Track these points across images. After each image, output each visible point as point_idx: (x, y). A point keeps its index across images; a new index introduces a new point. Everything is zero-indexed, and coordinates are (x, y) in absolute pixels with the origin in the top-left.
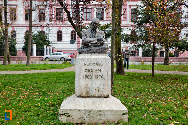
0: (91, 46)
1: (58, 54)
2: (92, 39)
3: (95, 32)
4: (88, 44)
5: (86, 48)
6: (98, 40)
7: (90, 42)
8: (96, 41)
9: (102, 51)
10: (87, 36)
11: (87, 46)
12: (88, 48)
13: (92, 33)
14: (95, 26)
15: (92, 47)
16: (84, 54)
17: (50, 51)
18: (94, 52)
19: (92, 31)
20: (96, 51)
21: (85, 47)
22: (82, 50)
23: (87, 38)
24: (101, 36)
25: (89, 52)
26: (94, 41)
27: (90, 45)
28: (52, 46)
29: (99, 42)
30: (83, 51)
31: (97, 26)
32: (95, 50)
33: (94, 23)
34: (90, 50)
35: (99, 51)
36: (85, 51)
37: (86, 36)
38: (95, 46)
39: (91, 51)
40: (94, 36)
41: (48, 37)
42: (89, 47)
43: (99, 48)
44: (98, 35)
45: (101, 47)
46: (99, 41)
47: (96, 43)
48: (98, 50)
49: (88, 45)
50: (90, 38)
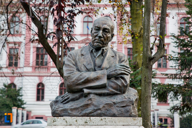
0: (89, 94)
1: (36, 122)
2: (92, 75)
3: (102, 54)
4: (80, 87)
5: (73, 100)
6: (109, 77)
7: (88, 81)
8: (104, 81)
9: (123, 109)
10: (79, 64)
11: (77, 95)
12: (81, 100)
13: (93, 57)
14: (100, 37)
15: (92, 96)
16: (68, 118)
17: (23, 116)
18: (99, 112)
19: (92, 51)
20: (103, 111)
21: (71, 96)
22: (61, 105)
23: (78, 70)
24: (118, 65)
25: (84, 112)
26: (97, 79)
27: (86, 91)
28: (27, 109)
29: (112, 84)
30: (65, 110)
31: (108, 37)
32: (101, 107)
33: (98, 29)
34: (87, 106)
35: (115, 110)
36: (72, 110)
37: (76, 65)
38: (100, 95)
39: (90, 109)
40: (100, 67)
41: (20, 94)
42: (83, 99)
43: (115, 101)
44: (109, 63)
45: (118, 99)
46: (113, 79)
47: (103, 87)
48: (110, 105)
49: (81, 90)
50: (88, 70)
